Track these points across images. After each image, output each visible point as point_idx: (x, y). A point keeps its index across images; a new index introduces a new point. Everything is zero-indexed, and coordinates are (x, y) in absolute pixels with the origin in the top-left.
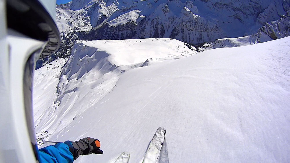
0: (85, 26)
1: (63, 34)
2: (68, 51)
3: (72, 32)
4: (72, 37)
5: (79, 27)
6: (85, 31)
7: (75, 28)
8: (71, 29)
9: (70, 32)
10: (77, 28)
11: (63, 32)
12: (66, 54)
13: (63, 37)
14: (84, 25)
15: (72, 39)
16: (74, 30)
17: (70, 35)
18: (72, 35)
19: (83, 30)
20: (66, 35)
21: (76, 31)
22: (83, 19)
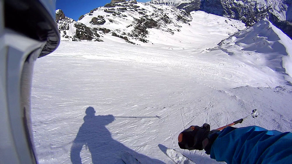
0: (279, 12)
1: (256, 4)
2: (253, 23)
3: (265, 8)
4: (263, 14)
5: (273, 9)
6: (278, 17)
7: (269, 7)
8: (265, 5)
9: (263, 8)
10: (271, 8)
11: (256, 2)
12: (250, 24)
13: (254, 7)
14: (279, 10)
15: (262, 15)
16: (268, 8)
17: (262, 10)
18: (264, 11)
19: (276, 15)
20: (258, 7)
21: (270, 11)
22: (280, 4)
